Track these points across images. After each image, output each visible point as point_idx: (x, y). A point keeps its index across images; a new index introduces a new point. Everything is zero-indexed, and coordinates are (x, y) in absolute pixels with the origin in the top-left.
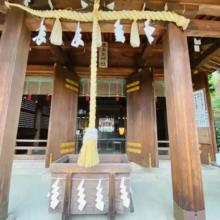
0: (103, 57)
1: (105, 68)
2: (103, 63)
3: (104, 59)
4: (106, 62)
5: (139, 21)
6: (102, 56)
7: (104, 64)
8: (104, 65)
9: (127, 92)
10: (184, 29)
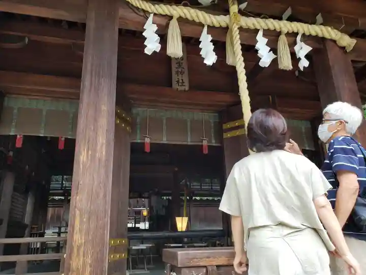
0: (180, 70)
1: (185, 91)
2: (181, 81)
3: (182, 73)
4: (185, 78)
5: (288, 34)
6: (177, 68)
7: (183, 82)
8: (183, 85)
9: (224, 137)
10: (348, 51)
